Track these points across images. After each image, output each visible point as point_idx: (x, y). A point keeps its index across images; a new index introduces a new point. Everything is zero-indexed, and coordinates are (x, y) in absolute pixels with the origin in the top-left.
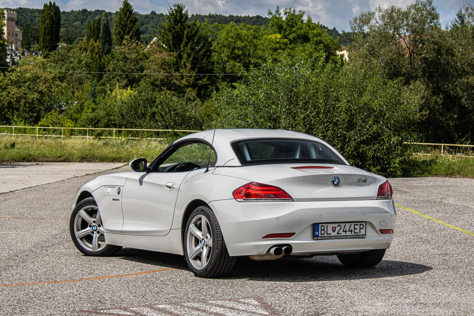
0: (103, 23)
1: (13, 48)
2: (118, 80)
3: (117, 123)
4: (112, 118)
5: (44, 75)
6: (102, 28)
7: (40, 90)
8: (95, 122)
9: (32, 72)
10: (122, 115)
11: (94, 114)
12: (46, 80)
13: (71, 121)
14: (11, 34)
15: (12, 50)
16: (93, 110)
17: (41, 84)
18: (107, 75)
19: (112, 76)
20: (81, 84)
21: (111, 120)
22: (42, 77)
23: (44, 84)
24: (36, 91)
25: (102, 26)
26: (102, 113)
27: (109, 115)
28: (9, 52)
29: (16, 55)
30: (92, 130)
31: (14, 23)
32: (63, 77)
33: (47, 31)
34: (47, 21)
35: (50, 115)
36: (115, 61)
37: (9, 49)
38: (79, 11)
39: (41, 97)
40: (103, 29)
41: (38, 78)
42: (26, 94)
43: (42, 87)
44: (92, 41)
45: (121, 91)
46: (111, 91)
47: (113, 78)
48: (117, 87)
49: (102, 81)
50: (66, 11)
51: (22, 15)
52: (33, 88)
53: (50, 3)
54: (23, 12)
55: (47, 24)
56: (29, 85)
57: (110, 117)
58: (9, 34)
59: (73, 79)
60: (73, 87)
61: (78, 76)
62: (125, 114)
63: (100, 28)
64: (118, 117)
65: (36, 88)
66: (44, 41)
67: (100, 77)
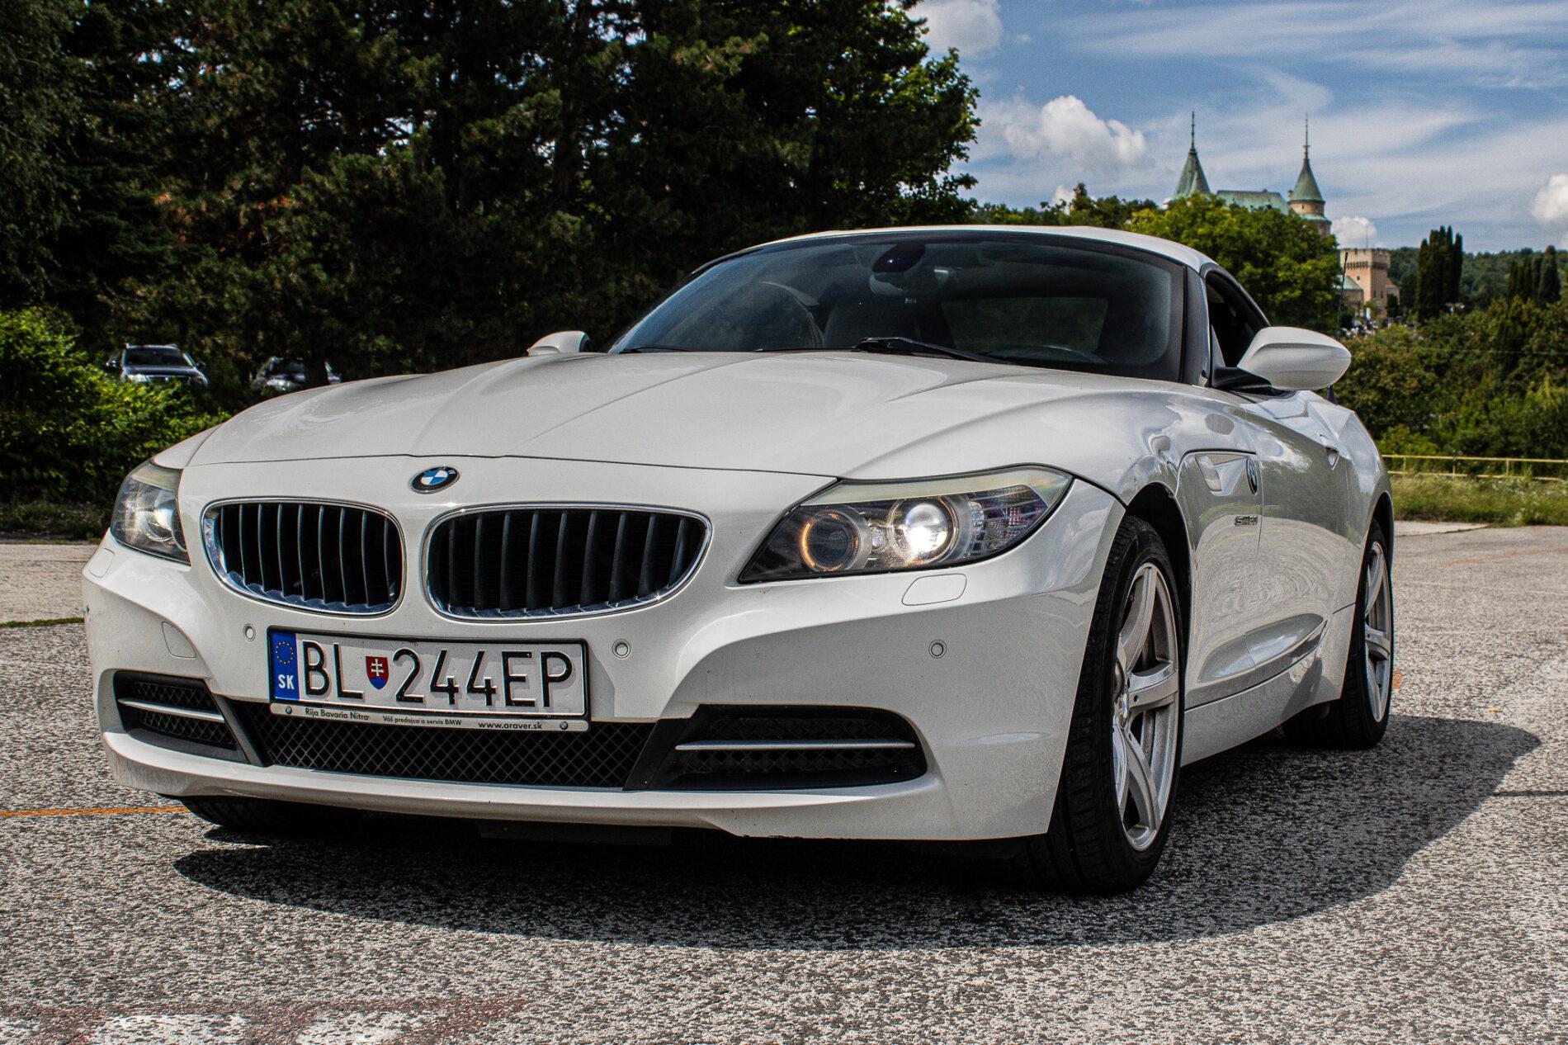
0: (1545, 266)
1: (1368, 316)
2: (1549, 369)
3: (1523, 447)
4: (1512, 439)
5: (1391, 356)
6: (1542, 276)
7: (1380, 385)
8: (1476, 446)
9: (1367, 349)
10: (1533, 433)
11: (1479, 430)
12: (1394, 367)
13: (1436, 445)
14: (1378, 293)
15: (1365, 318)
16: (1478, 423)
17: (1383, 373)
18: (1527, 360)
19: (1535, 361)
20: (1479, 378)
21: (1511, 444)
22: (1386, 358)
23: (1389, 373)
24: (1374, 387)
25: (1543, 272)
26: (1494, 430)
27: (1505, 433)
28: (1357, 323)
29: (1370, 327)
30: (1462, 461)
31: (1384, 274)
32: (1444, 364)
33: (1428, 281)
34: (1429, 262)
35: (1395, 432)
36: (1543, 332)
37: (1359, 317)
38: (1516, 252)
39: (1382, 398)
40: (1546, 279)
41: (1378, 360)
42: (1353, 393)
43: (1387, 380)
44: (1516, 300)
45: (1555, 390)
46: (1535, 390)
47: (1540, 365)
48: (1546, 383)
49: (1515, 372)
50: (1491, 252)
51: (1408, 262)
52: (1369, 381)
53: (1442, 229)
54: (1411, 255)
55: (1429, 268)
56: (1361, 375)
57: (1510, 438)
58: (1374, 294)
59: (1465, 367)
60: (1462, 385)
61: (1475, 362)
62: (1539, 432)
63: (1538, 278)
64: (1526, 437)
65: (1373, 380)
66: (1421, 300)
67: (1511, 364)
